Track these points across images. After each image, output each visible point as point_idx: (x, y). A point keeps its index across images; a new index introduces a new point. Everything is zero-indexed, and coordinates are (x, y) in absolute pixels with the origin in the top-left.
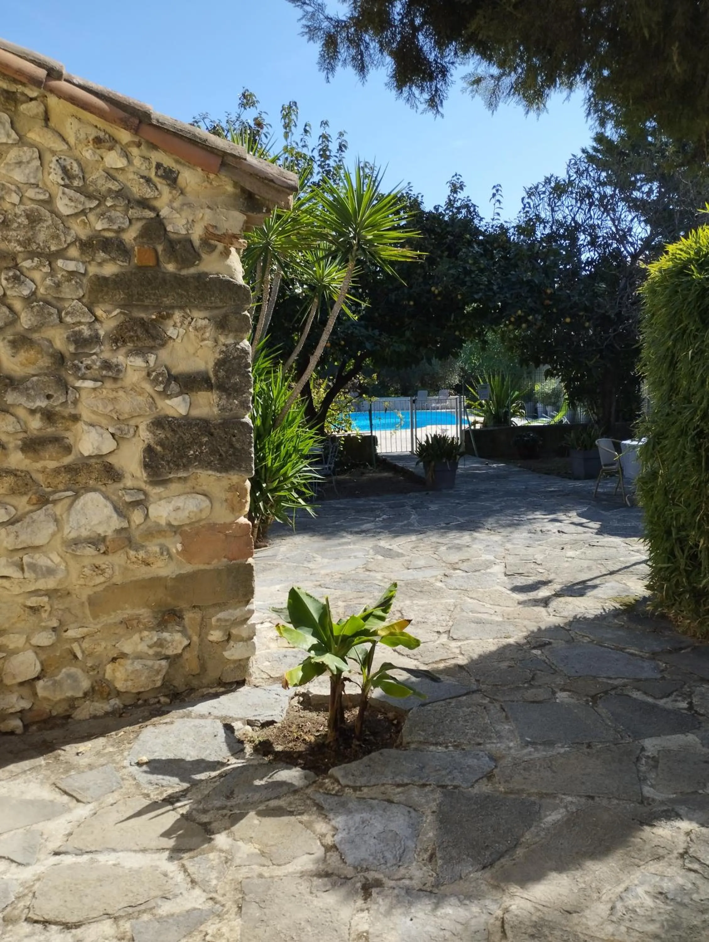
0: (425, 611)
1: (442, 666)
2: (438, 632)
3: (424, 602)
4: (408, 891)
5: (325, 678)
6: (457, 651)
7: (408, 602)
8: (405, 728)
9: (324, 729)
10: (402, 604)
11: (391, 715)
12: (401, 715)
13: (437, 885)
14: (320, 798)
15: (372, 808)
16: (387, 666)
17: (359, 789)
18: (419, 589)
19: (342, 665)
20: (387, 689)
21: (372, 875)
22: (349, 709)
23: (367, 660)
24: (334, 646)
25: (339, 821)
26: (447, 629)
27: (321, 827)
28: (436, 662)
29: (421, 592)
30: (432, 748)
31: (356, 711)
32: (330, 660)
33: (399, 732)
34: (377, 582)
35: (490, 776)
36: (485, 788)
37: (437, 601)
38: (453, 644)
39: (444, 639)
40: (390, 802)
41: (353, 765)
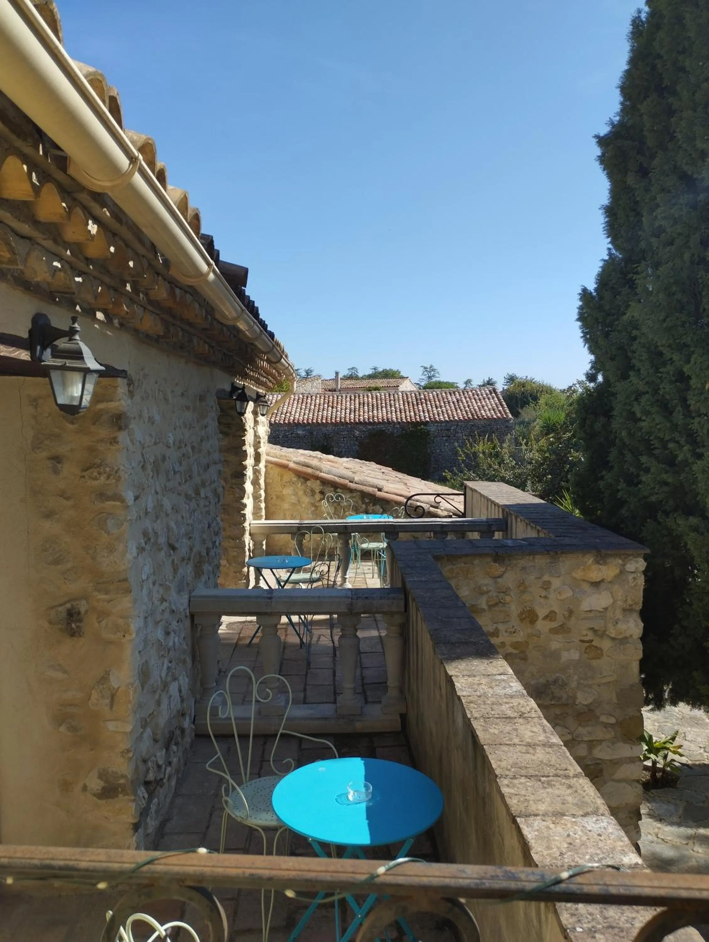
0: (696, 735)
1: (697, 763)
2: (700, 747)
3: (697, 730)
4: (672, 822)
5: (650, 761)
6: (706, 757)
7: (689, 729)
8: (678, 782)
9: (648, 778)
10: (686, 730)
11: (674, 777)
12: (678, 778)
13: (680, 822)
14: (648, 798)
15: (663, 803)
16: (673, 760)
17: (660, 797)
18: (696, 722)
19: (656, 758)
20: (671, 768)
21: (662, 817)
22: (658, 772)
23: (665, 757)
24: (654, 751)
25: (654, 804)
26: (704, 746)
27: (649, 805)
28: (696, 761)
29: (697, 723)
30: (686, 790)
31: (661, 774)
32: (652, 756)
33: (676, 783)
34: (675, 714)
35: (704, 802)
36: (701, 804)
37: (703, 730)
38: (705, 754)
39: (702, 751)
40: (669, 802)
41: (658, 790)
